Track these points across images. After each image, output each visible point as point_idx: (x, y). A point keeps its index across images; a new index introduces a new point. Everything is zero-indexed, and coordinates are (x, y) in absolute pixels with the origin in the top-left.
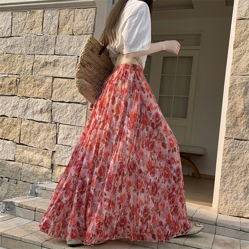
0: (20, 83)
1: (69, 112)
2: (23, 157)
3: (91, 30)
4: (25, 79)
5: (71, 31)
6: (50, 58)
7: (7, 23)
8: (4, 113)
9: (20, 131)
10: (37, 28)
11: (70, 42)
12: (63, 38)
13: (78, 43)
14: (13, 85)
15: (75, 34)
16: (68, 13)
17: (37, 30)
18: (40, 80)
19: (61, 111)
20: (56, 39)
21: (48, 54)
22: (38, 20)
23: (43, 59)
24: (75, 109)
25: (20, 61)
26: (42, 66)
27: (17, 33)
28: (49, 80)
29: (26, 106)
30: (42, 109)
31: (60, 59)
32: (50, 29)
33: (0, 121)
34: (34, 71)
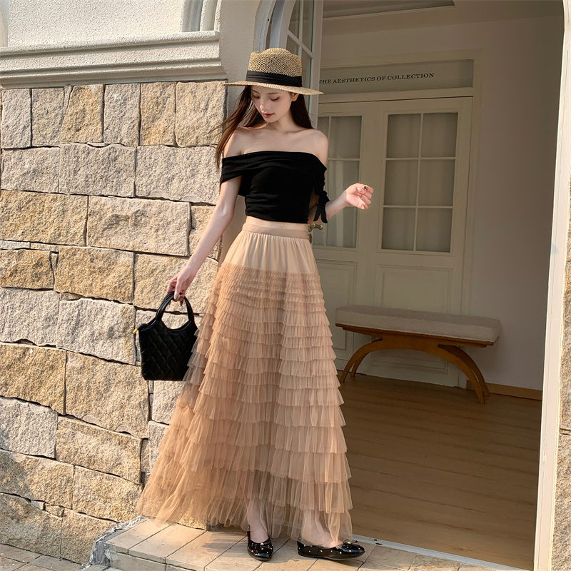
0: (59, 265)
2: (74, 451)
3: (217, 133)
4: (69, 255)
5: (169, 136)
6: (126, 206)
7: (20, 114)
8: (26, 335)
9: (65, 383)
10: (90, 127)
11: (169, 165)
12: (153, 155)
13: (189, 170)
14: (44, 269)
15: (181, 144)
16: (161, 92)
17: (91, 132)
18: (105, 259)
20: (136, 156)
21: (119, 195)
22: (92, 108)
23: (109, 206)
25: (55, 210)
26: (106, 226)
27: (44, 138)
28: (127, 259)
29: (75, 318)
30: (112, 328)
31: (148, 210)
32: (121, 130)
33: (18, 356)
34: (90, 236)
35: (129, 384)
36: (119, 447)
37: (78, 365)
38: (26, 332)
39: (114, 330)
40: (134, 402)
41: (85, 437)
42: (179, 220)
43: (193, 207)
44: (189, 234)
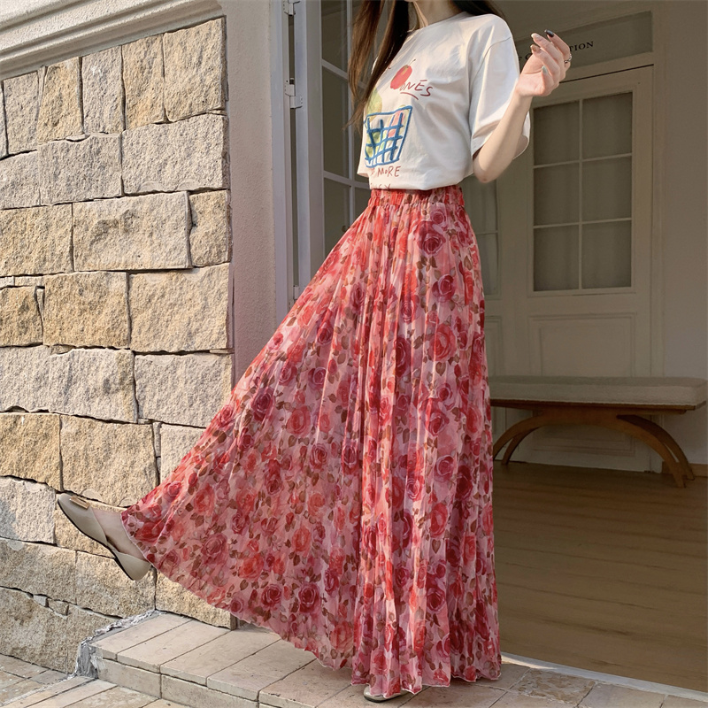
0: (46, 305)
1: (182, 385)
2: (74, 533)
3: (214, 95)
5: (158, 111)
6: (113, 209)
8: (17, 401)
9: (60, 453)
10: (69, 117)
11: (160, 147)
12: (141, 138)
13: (183, 149)
14: (30, 314)
15: (172, 117)
16: (146, 52)
17: (70, 123)
18: (95, 288)
19: (161, 383)
20: (121, 143)
21: (105, 196)
22: (68, 91)
23: (94, 213)
24: (199, 372)
25: (38, 227)
26: (93, 238)
27: (21, 142)
28: (119, 283)
29: (67, 375)
30: (108, 380)
31: (139, 209)
32: (103, 114)
33: (9, 427)
34: (77, 256)
35: (131, 447)
37: (73, 431)
38: (17, 398)
39: (110, 383)
40: (139, 468)
42: (176, 215)
43: (191, 197)
44: (189, 233)
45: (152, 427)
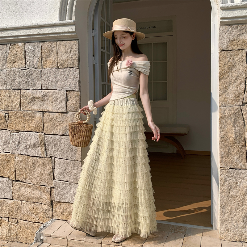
0: (9, 119)
2: (21, 195)
3: (76, 62)
4: (13, 115)
5: (55, 64)
6: (38, 93)
9: (15, 168)
10: (20, 61)
11: (56, 76)
13: (65, 77)
14: (2, 121)
15: (61, 67)
16: (51, 46)
17: (20, 63)
18: (30, 116)
19: (55, 144)
20: (41, 73)
21: (34, 89)
22: (20, 53)
23: (30, 93)
25: (6, 96)
26: (29, 102)
28: (40, 115)
29: (18, 140)
30: (35, 143)
31: (48, 94)
32: (33, 62)
34: (22, 106)
35: (44, 165)
36: (41, 192)
37: (21, 160)
39: (36, 144)
40: (46, 173)
41: (25, 189)
42: (62, 98)
43: (67, 92)
44: (66, 103)
45: (52, 159)
